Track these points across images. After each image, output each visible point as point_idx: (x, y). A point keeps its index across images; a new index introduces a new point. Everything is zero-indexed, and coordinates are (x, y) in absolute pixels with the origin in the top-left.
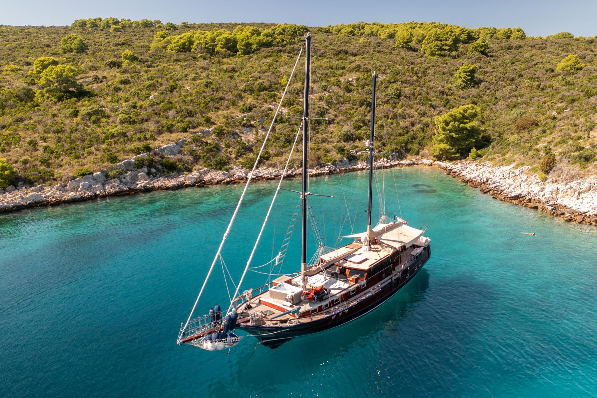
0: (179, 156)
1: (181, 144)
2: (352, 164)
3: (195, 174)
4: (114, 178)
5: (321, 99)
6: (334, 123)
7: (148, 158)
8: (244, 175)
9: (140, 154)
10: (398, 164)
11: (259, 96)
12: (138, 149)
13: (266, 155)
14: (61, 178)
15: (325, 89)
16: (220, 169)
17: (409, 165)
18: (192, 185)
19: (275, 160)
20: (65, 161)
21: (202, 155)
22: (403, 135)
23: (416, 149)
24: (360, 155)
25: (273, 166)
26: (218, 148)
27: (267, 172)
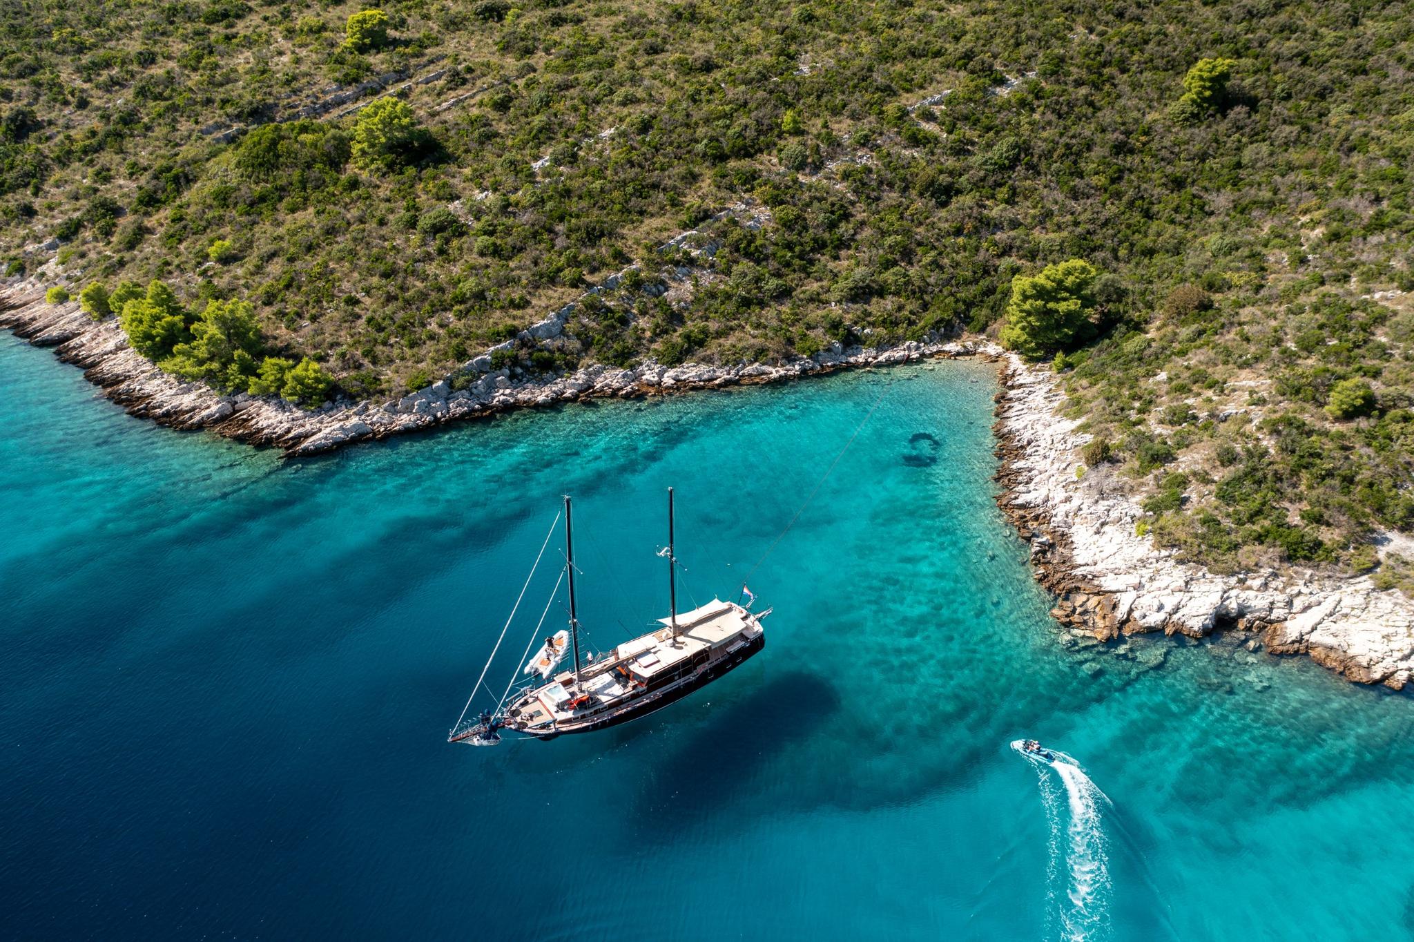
0: (559, 343)
1: (565, 315)
2: (850, 352)
3: (581, 376)
4: (463, 388)
5: (846, 176)
6: (849, 247)
7: (509, 353)
8: (656, 379)
9: (499, 342)
10: (938, 352)
11: (723, 176)
12: (498, 334)
13: (702, 336)
14: (390, 391)
15: (865, 142)
16: (621, 365)
17: (958, 354)
18: (574, 399)
19: (713, 347)
20: (396, 351)
21: (597, 337)
22: (971, 283)
23: (983, 320)
24: (867, 336)
25: (708, 360)
26: (624, 321)
27: (694, 373)
